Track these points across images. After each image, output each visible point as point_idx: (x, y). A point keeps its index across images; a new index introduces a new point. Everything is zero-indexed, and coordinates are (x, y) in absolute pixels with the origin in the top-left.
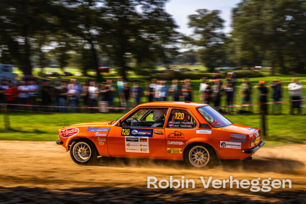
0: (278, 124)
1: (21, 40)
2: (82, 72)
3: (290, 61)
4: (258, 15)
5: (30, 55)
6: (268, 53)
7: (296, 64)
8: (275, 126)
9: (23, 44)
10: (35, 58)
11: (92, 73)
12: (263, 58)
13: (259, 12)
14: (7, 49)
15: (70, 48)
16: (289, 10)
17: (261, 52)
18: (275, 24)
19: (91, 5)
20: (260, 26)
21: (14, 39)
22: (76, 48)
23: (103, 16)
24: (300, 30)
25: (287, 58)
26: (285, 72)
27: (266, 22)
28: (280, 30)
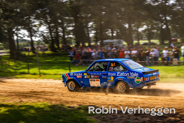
1: (127, 26)
2: (160, 42)
5: (132, 34)
9: (127, 28)
10: (134, 35)
11: (166, 42)
14: (119, 31)
15: (154, 29)
19: (167, 3)
21: (124, 25)
22: (157, 28)
23: (174, 9)
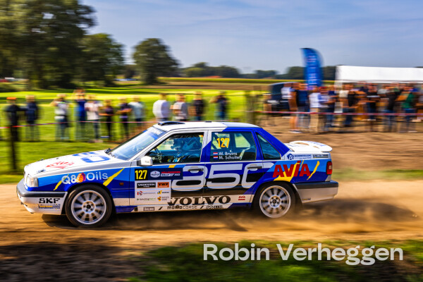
0: (34, 153)
3: (51, 71)
4: (7, 10)
6: (22, 61)
7: (60, 76)
8: (30, 156)
12: (16, 67)
13: (8, 5)
16: (47, 5)
17: (13, 59)
18: (31, 24)
20: (10, 25)
24: (63, 33)
25: (48, 68)
26: (45, 86)
27: (18, 20)
28: (38, 31)
